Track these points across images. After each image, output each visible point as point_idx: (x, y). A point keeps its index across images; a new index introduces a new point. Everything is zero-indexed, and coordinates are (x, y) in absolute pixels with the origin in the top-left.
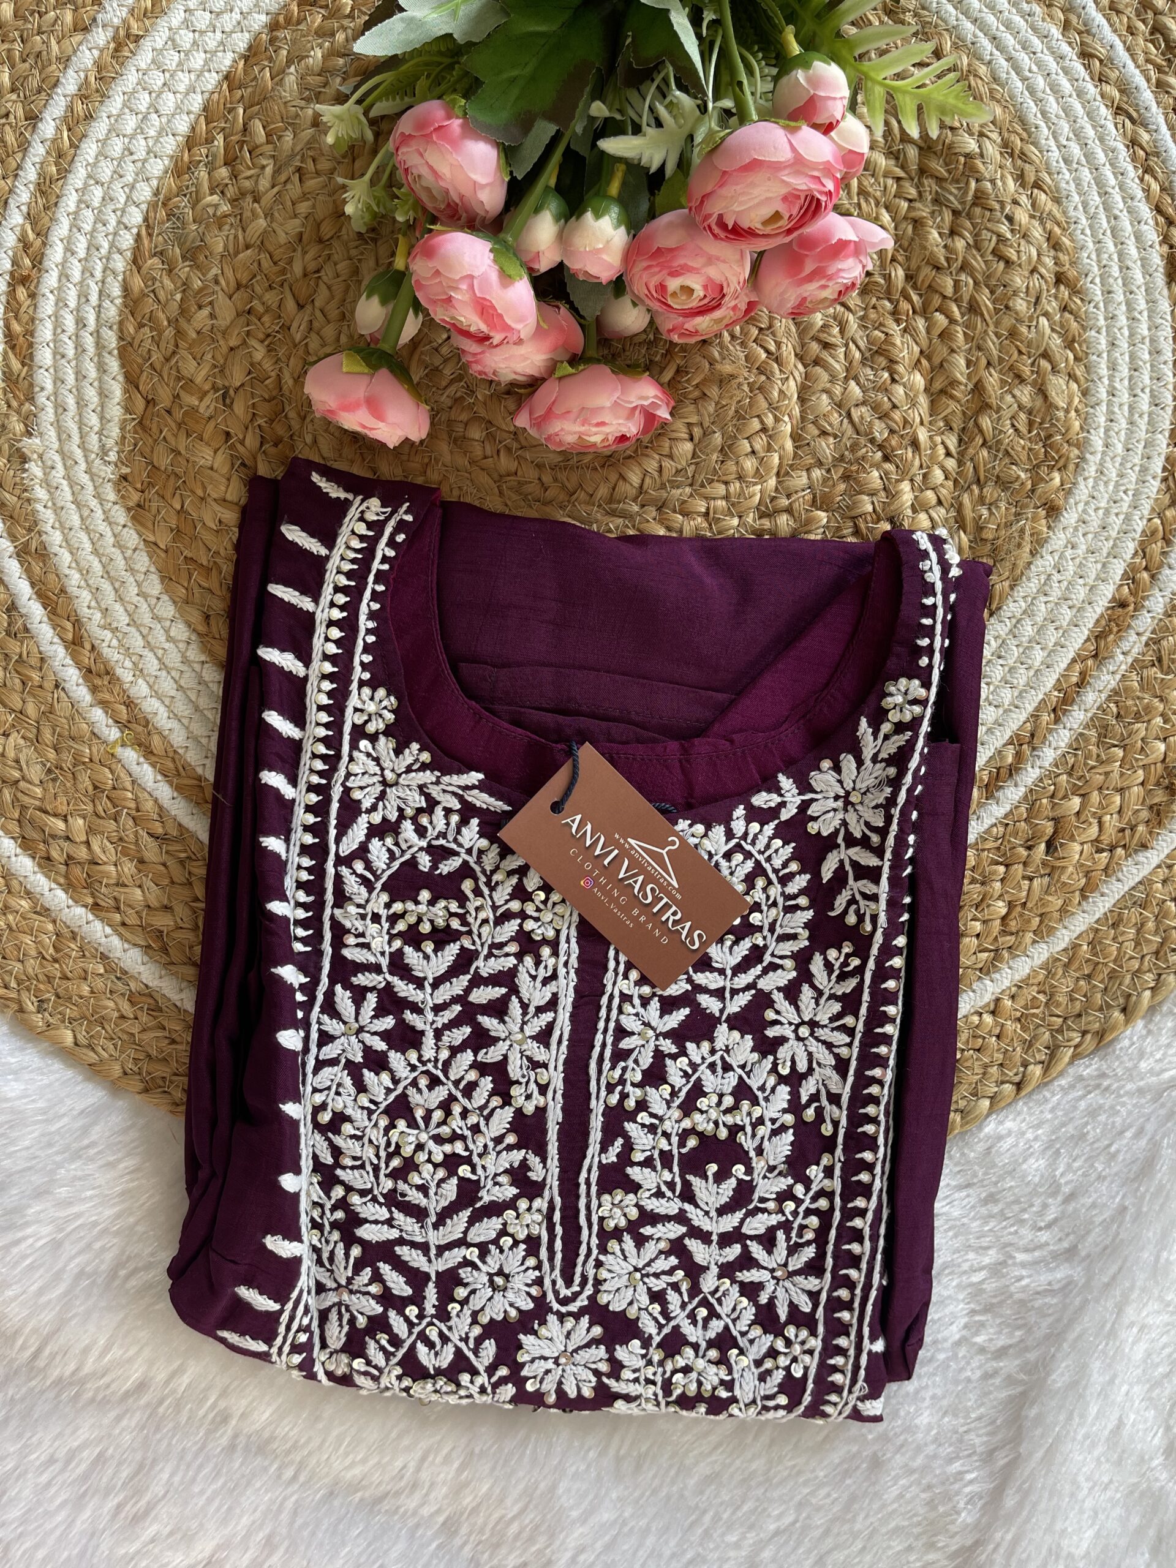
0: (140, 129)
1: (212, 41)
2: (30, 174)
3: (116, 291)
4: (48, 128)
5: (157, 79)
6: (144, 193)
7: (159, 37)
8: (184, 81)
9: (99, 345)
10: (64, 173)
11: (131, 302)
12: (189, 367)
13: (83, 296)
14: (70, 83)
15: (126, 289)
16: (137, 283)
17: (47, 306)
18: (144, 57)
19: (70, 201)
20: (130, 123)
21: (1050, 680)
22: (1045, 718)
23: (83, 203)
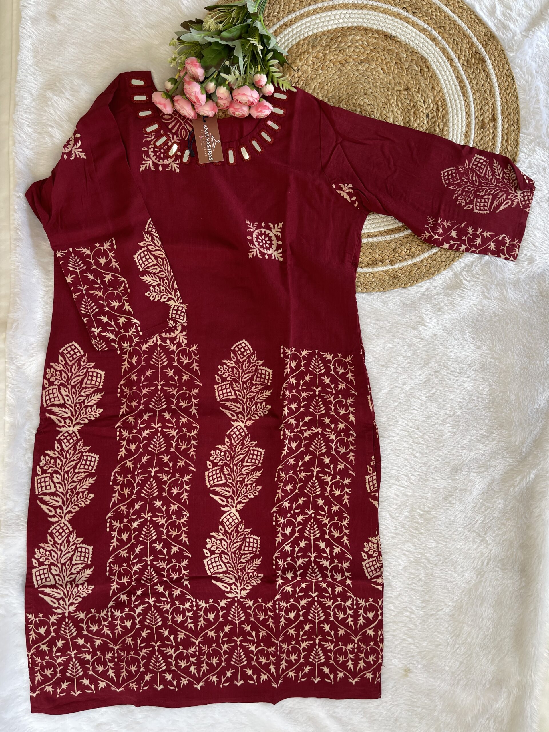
0: (323, 22)
1: (346, 20)
2: (302, 12)
3: (297, 40)
4: (311, 8)
5: (333, 18)
6: (315, 31)
7: (339, 12)
8: (336, 22)
9: (288, 45)
10: (307, 16)
11: (298, 44)
12: (297, 61)
13: (292, 36)
14: (320, 5)
15: (299, 41)
16: (301, 42)
17: (286, 32)
18: (334, 13)
19: (304, 21)
20: (323, 20)
21: (372, 231)
22: (366, 236)
23: (305, 24)
